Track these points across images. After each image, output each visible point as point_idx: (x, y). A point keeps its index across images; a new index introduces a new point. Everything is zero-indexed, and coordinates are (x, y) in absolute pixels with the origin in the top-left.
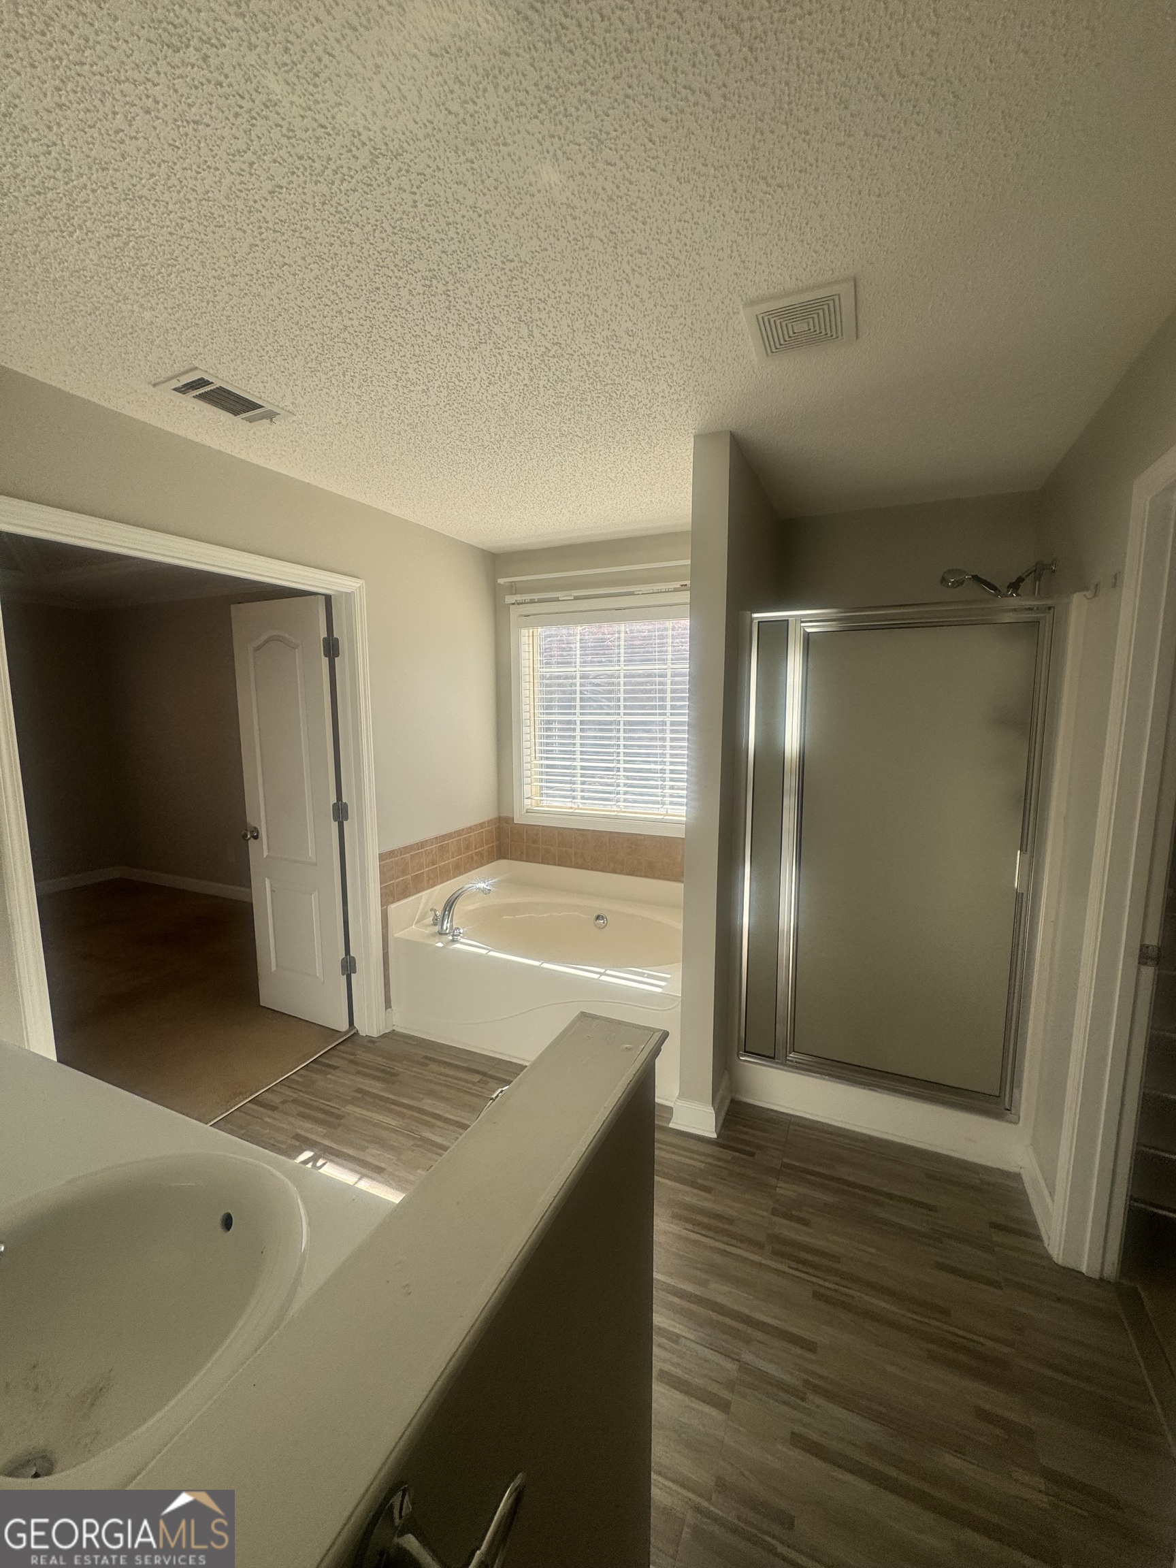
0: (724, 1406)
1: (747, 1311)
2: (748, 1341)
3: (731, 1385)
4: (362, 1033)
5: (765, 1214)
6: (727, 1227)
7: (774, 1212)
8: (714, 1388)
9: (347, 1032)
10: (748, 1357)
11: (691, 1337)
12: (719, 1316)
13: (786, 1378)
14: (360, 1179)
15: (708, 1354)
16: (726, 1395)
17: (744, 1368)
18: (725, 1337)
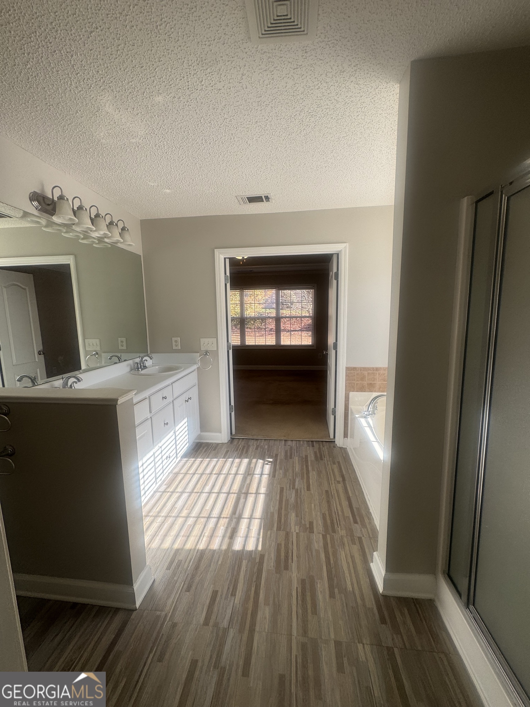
0: (206, 622)
1: (257, 629)
2: (241, 631)
3: (216, 625)
4: (336, 443)
5: (332, 636)
6: (309, 611)
7: (338, 644)
8: (213, 617)
9: (332, 439)
10: (232, 633)
11: (235, 602)
12: (250, 613)
13: (224, 656)
14: (268, 474)
15: (229, 612)
16: (211, 623)
17: (226, 631)
18: (240, 618)
